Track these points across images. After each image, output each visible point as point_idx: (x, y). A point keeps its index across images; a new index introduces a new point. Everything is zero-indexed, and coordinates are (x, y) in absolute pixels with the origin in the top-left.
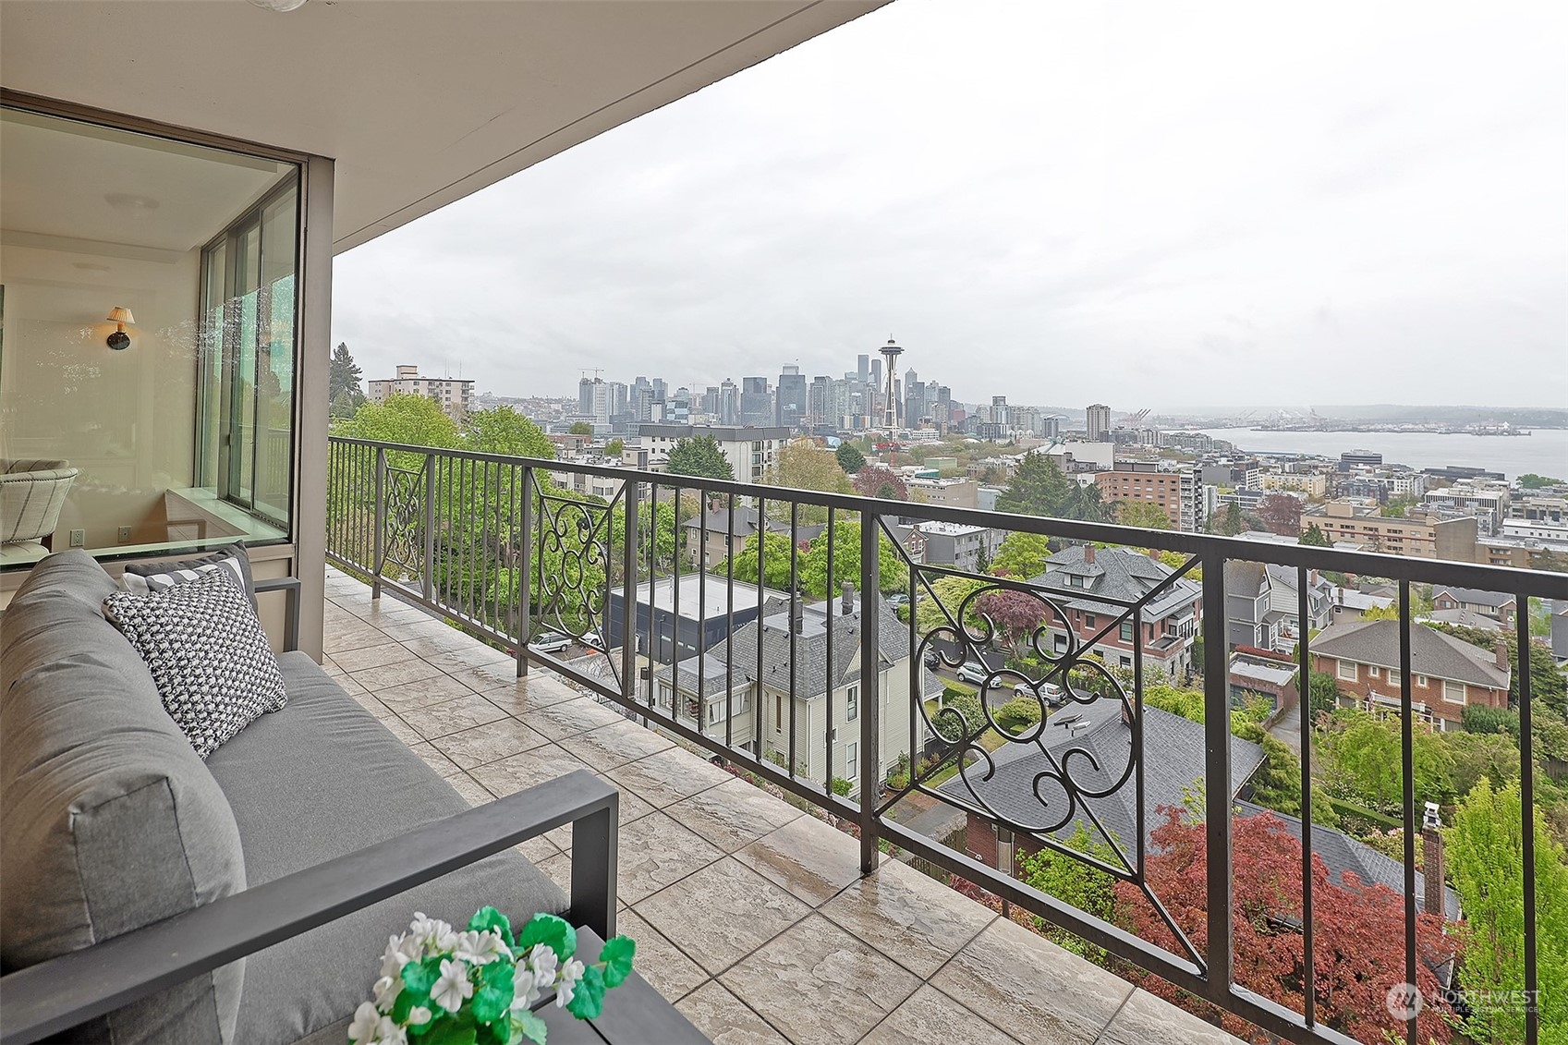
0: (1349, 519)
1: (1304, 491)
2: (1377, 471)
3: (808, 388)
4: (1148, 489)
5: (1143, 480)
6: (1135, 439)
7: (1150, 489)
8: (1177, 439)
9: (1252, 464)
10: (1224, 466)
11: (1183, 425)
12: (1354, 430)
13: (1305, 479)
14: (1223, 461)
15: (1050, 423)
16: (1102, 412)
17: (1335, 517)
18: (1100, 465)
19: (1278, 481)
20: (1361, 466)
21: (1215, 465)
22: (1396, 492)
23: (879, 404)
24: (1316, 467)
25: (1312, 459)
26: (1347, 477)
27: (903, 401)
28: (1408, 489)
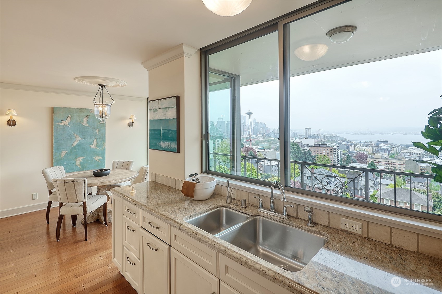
0: (380, 159)
1: (366, 151)
2: (387, 145)
3: (226, 124)
4: (324, 152)
5: (322, 149)
6: (318, 137)
7: (325, 152)
8: (330, 137)
9: (352, 144)
10: (344, 144)
11: (331, 133)
12: (380, 134)
13: (367, 148)
14: (344, 143)
15: (294, 133)
16: (309, 130)
17: (377, 159)
18: (310, 145)
19: (359, 149)
20: (382, 144)
21: (341, 144)
22: (392, 151)
23: (246, 128)
24: (370, 145)
25: (368, 142)
26: (378, 147)
27: (252, 128)
28: (396, 150)
